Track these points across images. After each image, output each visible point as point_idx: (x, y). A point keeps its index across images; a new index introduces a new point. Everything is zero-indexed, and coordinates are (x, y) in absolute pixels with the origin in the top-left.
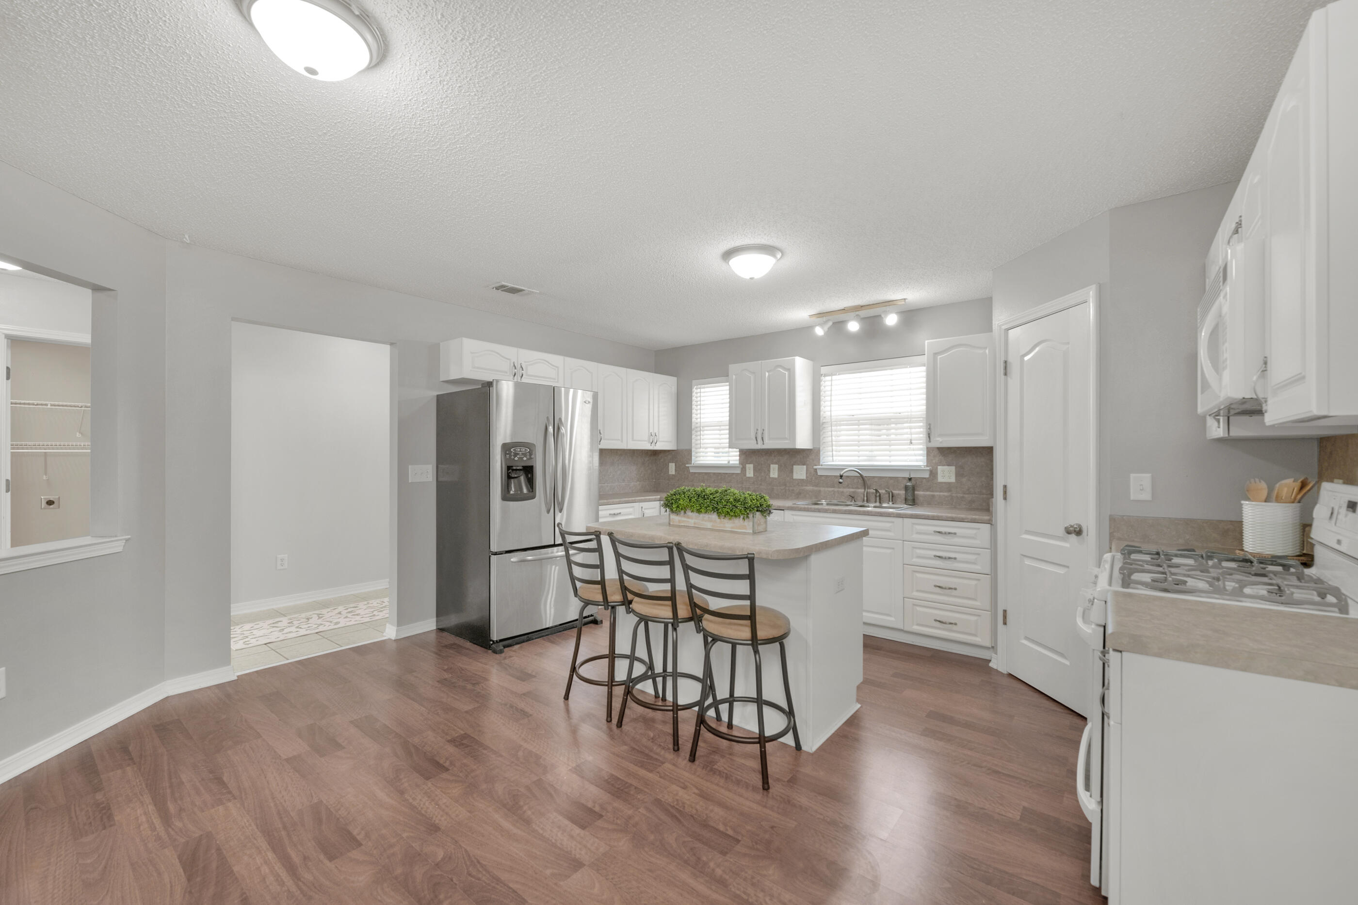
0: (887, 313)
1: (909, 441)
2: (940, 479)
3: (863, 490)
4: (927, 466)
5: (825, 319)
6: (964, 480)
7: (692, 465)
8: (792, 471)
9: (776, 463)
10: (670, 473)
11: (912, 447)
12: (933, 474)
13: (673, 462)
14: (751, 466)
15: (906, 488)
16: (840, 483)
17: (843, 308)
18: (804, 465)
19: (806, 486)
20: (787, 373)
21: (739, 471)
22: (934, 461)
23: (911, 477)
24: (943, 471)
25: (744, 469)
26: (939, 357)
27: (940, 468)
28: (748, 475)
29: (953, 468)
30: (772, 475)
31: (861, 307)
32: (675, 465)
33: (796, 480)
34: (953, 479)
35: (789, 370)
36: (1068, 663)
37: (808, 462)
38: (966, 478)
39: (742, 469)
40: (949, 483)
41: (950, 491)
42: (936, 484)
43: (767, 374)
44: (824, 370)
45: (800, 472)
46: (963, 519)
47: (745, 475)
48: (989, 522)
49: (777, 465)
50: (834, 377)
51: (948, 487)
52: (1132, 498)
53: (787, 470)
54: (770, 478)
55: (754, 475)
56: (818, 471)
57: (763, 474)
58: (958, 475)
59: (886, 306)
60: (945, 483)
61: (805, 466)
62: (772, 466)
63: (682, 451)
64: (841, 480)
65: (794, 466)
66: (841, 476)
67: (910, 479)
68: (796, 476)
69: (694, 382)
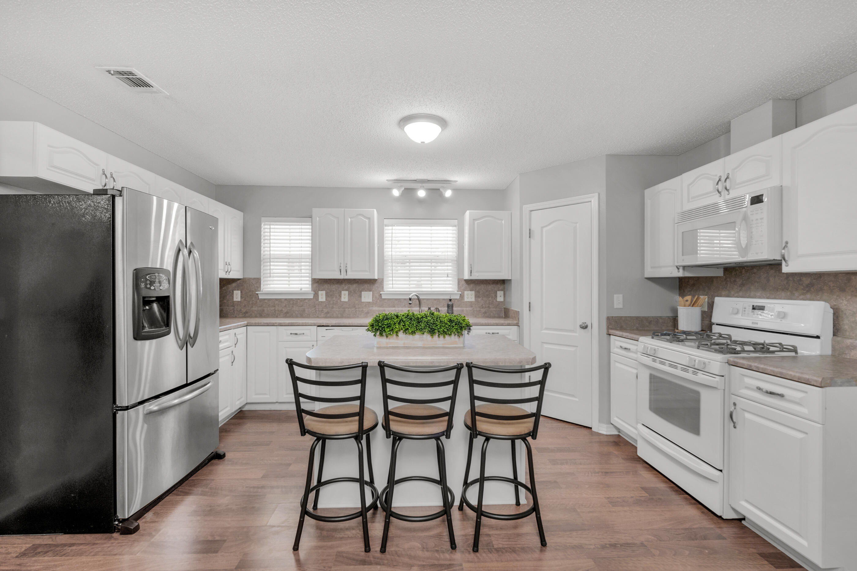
0: (446, 189)
1: (447, 275)
2: (466, 299)
3: (419, 309)
4: (458, 291)
5: (399, 184)
6: (479, 299)
7: (261, 292)
8: (360, 296)
9: (346, 290)
10: (235, 299)
11: (448, 278)
12: (462, 296)
13: (238, 290)
14: (324, 292)
15: (448, 306)
16: (410, 304)
17: (415, 179)
18: (370, 291)
19: (372, 307)
20: (367, 221)
21: (311, 297)
22: (462, 288)
23: (451, 298)
24: (468, 294)
25: (316, 295)
26: (476, 222)
27: (466, 292)
28: (320, 300)
29: (473, 292)
30: (343, 300)
31: (428, 181)
32: (241, 292)
33: (363, 302)
34: (473, 300)
35: (369, 218)
36: (577, 400)
37: (374, 289)
38: (481, 298)
39: (314, 295)
40: (471, 302)
41: (472, 307)
42: (463, 302)
43: (349, 220)
44: (386, 221)
45: (367, 297)
46: (503, 324)
47: (317, 299)
48: (517, 325)
49: (348, 292)
50: (394, 228)
51: (471, 304)
52: (615, 307)
53: (356, 295)
54: (341, 301)
55: (326, 300)
56: (382, 295)
57: (334, 299)
58: (476, 296)
59: (444, 183)
60: (469, 302)
61: (372, 292)
62: (343, 292)
63: (249, 279)
64: (410, 302)
65: (362, 292)
66: (410, 299)
67: (450, 300)
68: (363, 300)
69: (263, 219)
